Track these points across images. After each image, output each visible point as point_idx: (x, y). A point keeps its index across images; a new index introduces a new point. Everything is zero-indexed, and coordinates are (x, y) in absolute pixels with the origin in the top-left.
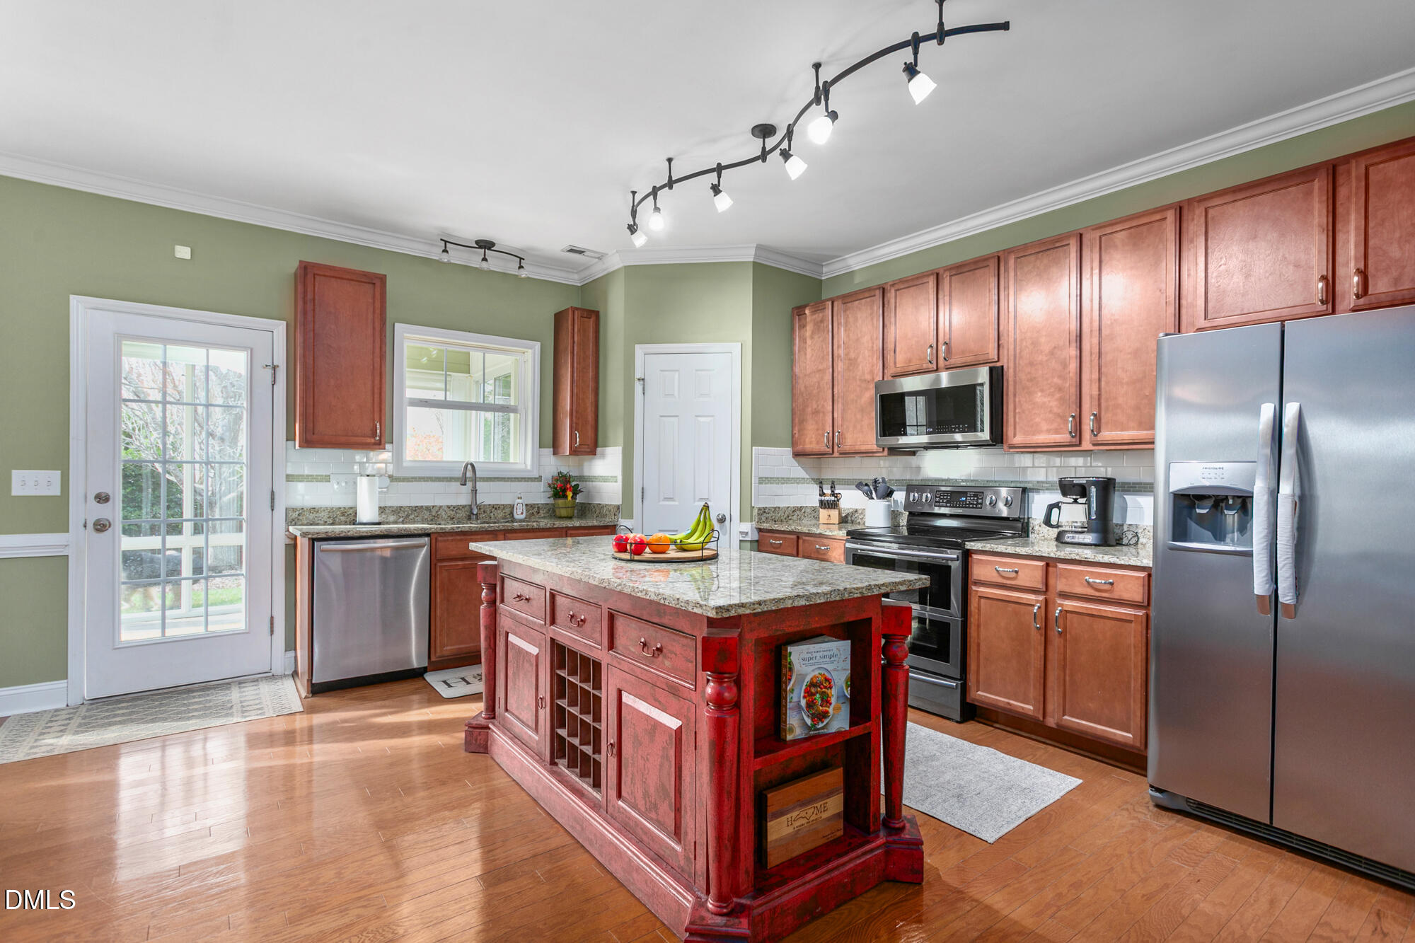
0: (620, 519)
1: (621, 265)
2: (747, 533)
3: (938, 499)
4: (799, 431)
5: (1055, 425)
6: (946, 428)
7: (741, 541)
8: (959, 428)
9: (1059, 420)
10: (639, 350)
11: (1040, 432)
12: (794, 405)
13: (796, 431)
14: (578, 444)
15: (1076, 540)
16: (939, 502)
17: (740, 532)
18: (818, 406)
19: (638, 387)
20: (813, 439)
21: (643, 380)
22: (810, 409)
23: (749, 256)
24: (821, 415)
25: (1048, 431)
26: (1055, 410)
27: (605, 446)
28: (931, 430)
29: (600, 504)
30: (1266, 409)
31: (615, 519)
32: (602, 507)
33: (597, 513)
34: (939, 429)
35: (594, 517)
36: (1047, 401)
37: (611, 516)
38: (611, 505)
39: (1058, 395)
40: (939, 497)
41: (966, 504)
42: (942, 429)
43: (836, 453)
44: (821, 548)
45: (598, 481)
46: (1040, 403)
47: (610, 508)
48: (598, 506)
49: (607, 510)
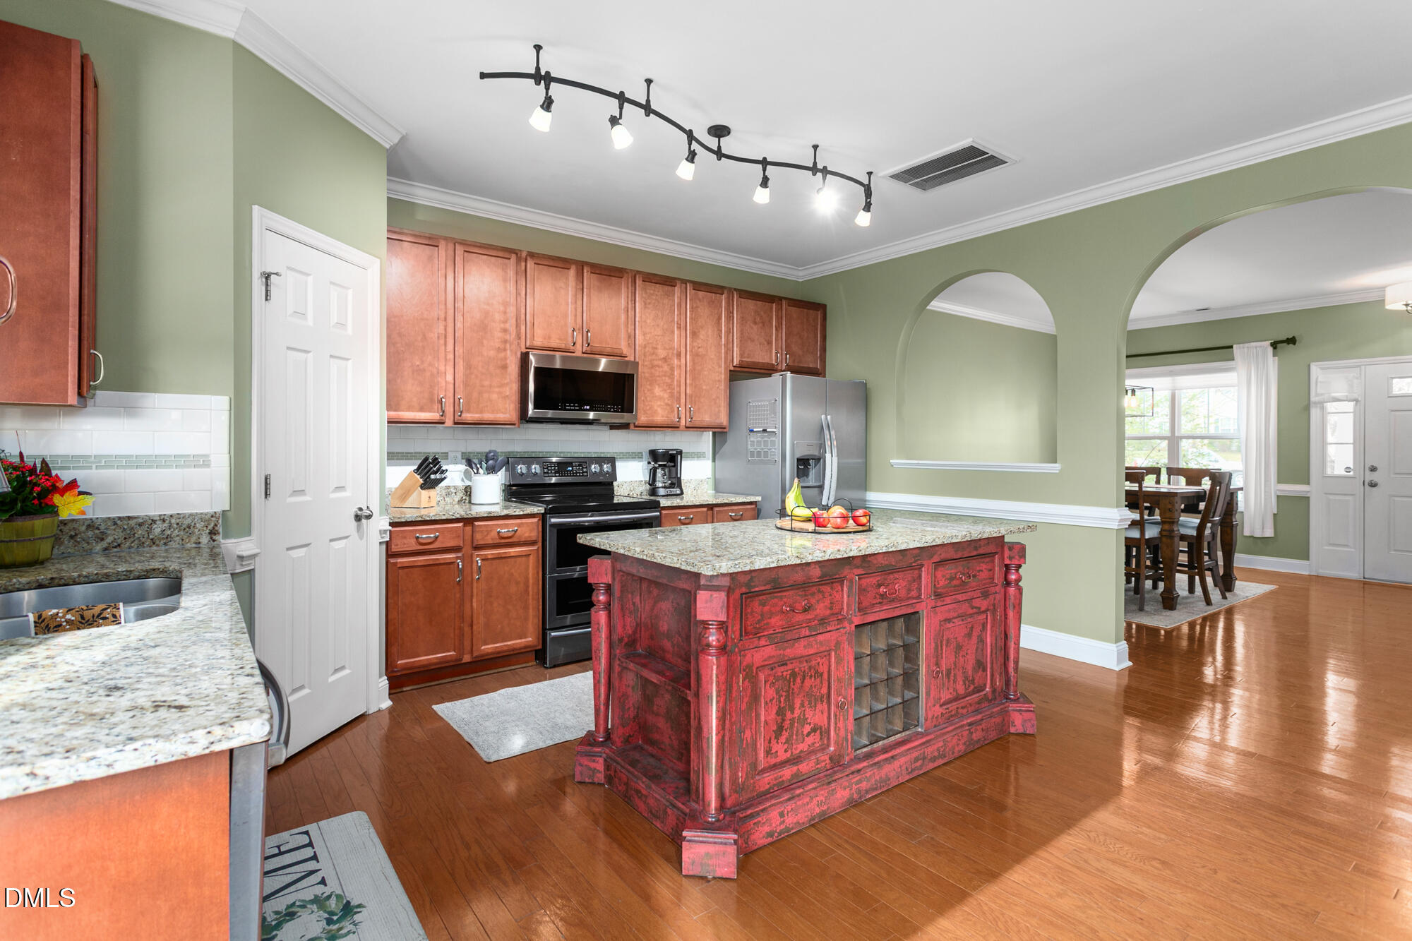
0: (224, 540)
1: (228, 34)
2: (386, 532)
3: (546, 470)
5: (666, 412)
6: (603, 407)
7: (380, 544)
8: (614, 408)
9: (668, 408)
10: (261, 218)
11: (657, 415)
14: (101, 380)
15: (672, 493)
16: (548, 473)
17: (380, 531)
18: (423, 363)
19: (258, 291)
20: (415, 404)
21: (268, 276)
22: (407, 364)
23: (390, 140)
24: (428, 375)
25: (663, 416)
26: (666, 401)
28: (588, 407)
29: (129, 518)
30: (823, 417)
31: (214, 541)
32: (140, 525)
33: (110, 539)
34: (595, 407)
35: (89, 552)
36: (661, 394)
37: (194, 539)
38: (191, 515)
39: (668, 391)
40: (547, 468)
41: (573, 473)
42: (598, 407)
43: (449, 422)
44: (503, 531)
45: (94, 466)
46: (657, 394)
47: (187, 522)
48: (115, 524)
49: (170, 527)
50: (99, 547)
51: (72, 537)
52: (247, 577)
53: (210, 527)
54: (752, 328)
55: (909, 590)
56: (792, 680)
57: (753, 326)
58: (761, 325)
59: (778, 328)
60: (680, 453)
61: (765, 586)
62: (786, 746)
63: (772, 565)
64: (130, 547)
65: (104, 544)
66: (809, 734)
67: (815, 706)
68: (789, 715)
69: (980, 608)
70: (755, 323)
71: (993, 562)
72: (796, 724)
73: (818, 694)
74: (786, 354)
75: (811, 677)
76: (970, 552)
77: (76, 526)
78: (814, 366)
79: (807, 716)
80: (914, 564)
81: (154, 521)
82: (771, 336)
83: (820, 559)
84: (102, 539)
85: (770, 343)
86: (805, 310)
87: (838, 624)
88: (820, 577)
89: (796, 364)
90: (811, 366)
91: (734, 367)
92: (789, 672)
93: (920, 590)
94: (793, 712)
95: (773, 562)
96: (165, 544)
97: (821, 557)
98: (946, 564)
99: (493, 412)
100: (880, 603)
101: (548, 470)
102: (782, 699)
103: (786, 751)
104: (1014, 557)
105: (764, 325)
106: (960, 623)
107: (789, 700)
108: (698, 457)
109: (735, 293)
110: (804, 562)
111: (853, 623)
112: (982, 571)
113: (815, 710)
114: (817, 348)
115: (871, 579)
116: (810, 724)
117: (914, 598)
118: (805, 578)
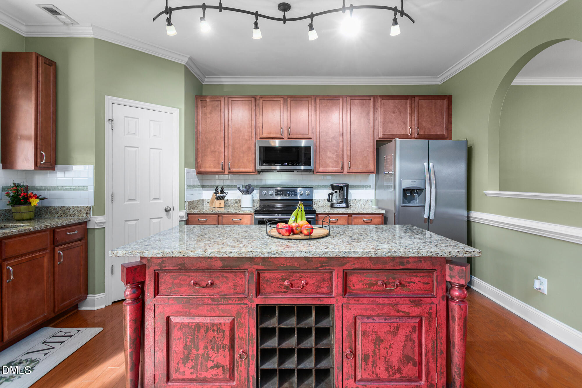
0: (91, 216)
1: (92, 36)
2: (183, 217)
3: (276, 193)
4: (202, 161)
5: (335, 165)
6: (294, 164)
7: (180, 221)
8: (300, 164)
9: (336, 163)
10: (108, 100)
11: (329, 167)
12: (198, 147)
13: (199, 160)
14: (44, 161)
15: (340, 206)
16: (277, 194)
17: (180, 216)
18: (215, 149)
19: (108, 125)
20: (212, 165)
21: (112, 121)
22: (209, 150)
23: (183, 61)
24: (217, 153)
25: (332, 167)
26: (335, 159)
27: (73, 165)
28: (286, 164)
29: (64, 207)
30: (426, 164)
31: (87, 216)
32: (67, 209)
33: (59, 214)
34: (290, 164)
35: (54, 217)
36: (332, 155)
37: (81, 215)
38: (81, 207)
39: (336, 154)
40: (277, 192)
41: (290, 195)
42: (291, 164)
43: (226, 172)
44: (235, 220)
45: (57, 189)
46: (329, 156)
47: (79, 209)
48: (61, 209)
49: (75, 210)
50: (56, 216)
51: (50, 212)
52: (103, 230)
53: (86, 211)
54: (392, 116)
55: (318, 287)
56: (196, 329)
57: (393, 114)
58: (398, 113)
59: (411, 114)
60: (347, 186)
61: (173, 267)
62: (192, 370)
63: (158, 256)
64: (64, 217)
65: (58, 215)
66: (212, 368)
67: (218, 351)
68: (194, 351)
69: (409, 313)
70: (394, 112)
71: (432, 277)
72: (200, 359)
73: (220, 343)
74: (417, 128)
75: (214, 331)
76: (394, 266)
77: (51, 208)
78: (442, 133)
79: (210, 356)
80: (320, 269)
81: (71, 208)
82: (406, 119)
83: (201, 256)
84: (57, 214)
85: (405, 123)
86: (433, 101)
87: (238, 300)
88: (222, 267)
89: (426, 134)
90: (438, 133)
91: (379, 138)
92: (194, 324)
93: (331, 288)
94: (198, 350)
95: (159, 254)
96: (74, 216)
97: (202, 254)
98: (365, 272)
99: (244, 168)
100: (284, 292)
101: (278, 193)
102: (188, 340)
103: (191, 373)
104: (454, 277)
105: (400, 114)
106: (383, 321)
107: (194, 342)
108: (366, 188)
109: (379, 98)
110: (186, 256)
111: (253, 302)
112: (414, 283)
113: (218, 353)
114: (444, 123)
115: (276, 274)
116: (213, 361)
117: (324, 294)
118: (208, 266)
